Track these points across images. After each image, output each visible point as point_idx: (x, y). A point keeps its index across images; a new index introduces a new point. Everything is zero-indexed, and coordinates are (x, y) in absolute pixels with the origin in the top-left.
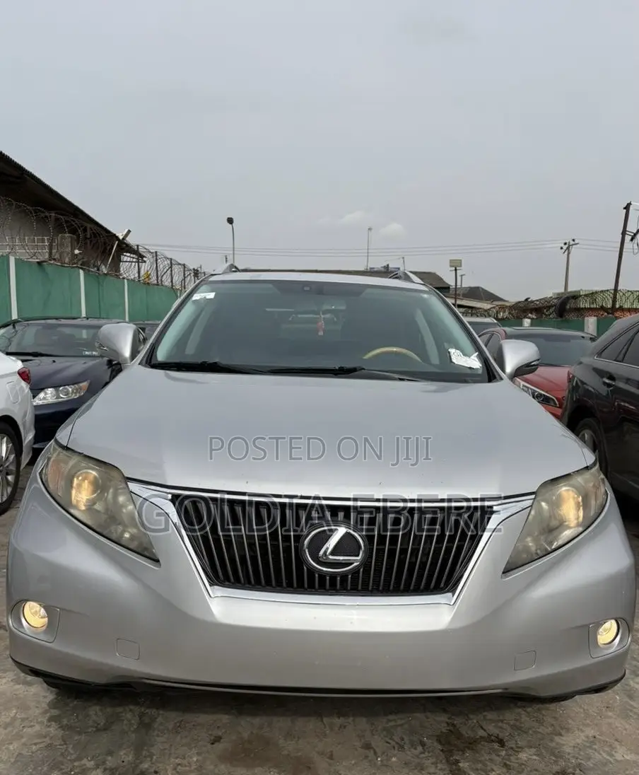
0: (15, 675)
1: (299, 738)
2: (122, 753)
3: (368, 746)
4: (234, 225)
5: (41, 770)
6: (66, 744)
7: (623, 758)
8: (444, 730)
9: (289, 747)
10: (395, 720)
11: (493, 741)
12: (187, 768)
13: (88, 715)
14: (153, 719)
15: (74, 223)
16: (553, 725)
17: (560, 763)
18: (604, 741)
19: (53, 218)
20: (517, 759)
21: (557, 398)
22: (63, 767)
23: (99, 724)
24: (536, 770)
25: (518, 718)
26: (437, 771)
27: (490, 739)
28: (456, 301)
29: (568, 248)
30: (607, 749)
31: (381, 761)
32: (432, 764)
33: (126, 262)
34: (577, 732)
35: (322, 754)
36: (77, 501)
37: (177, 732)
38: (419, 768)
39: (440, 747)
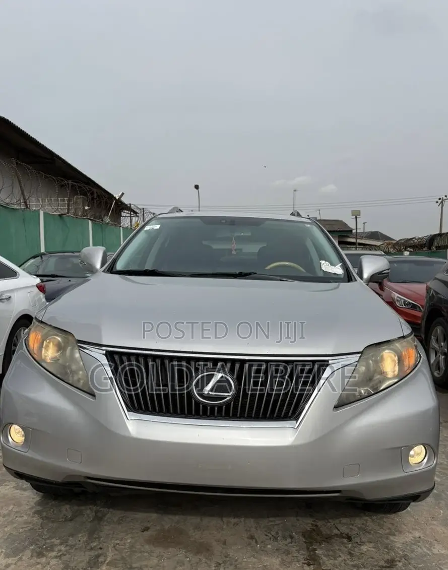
0: (16, 484)
1: (204, 530)
2: (80, 535)
3: (252, 537)
4: (199, 189)
5: (23, 545)
6: (43, 528)
7: (438, 552)
8: (309, 529)
9: (196, 535)
10: (274, 521)
11: (343, 537)
12: (123, 547)
13: (60, 511)
14: (104, 515)
15: (84, 188)
16: (390, 529)
17: (390, 554)
18: (426, 541)
19: (70, 186)
20: (360, 550)
21: (421, 306)
22: (38, 543)
23: (67, 517)
24: (372, 558)
25: (365, 523)
26: (299, 555)
27: (341, 536)
28: (356, 240)
29: (442, 202)
30: (427, 546)
31: (260, 547)
32: (296, 550)
33: (126, 216)
34: (407, 534)
35: (218, 541)
36: (45, 356)
37: (120, 524)
38: (286, 553)
39: (304, 540)
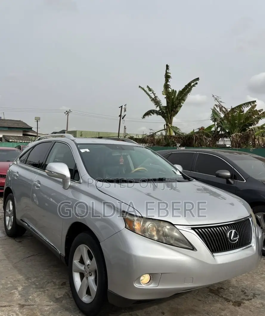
3: (199, 300)
29: (68, 113)
39: (214, 294)
